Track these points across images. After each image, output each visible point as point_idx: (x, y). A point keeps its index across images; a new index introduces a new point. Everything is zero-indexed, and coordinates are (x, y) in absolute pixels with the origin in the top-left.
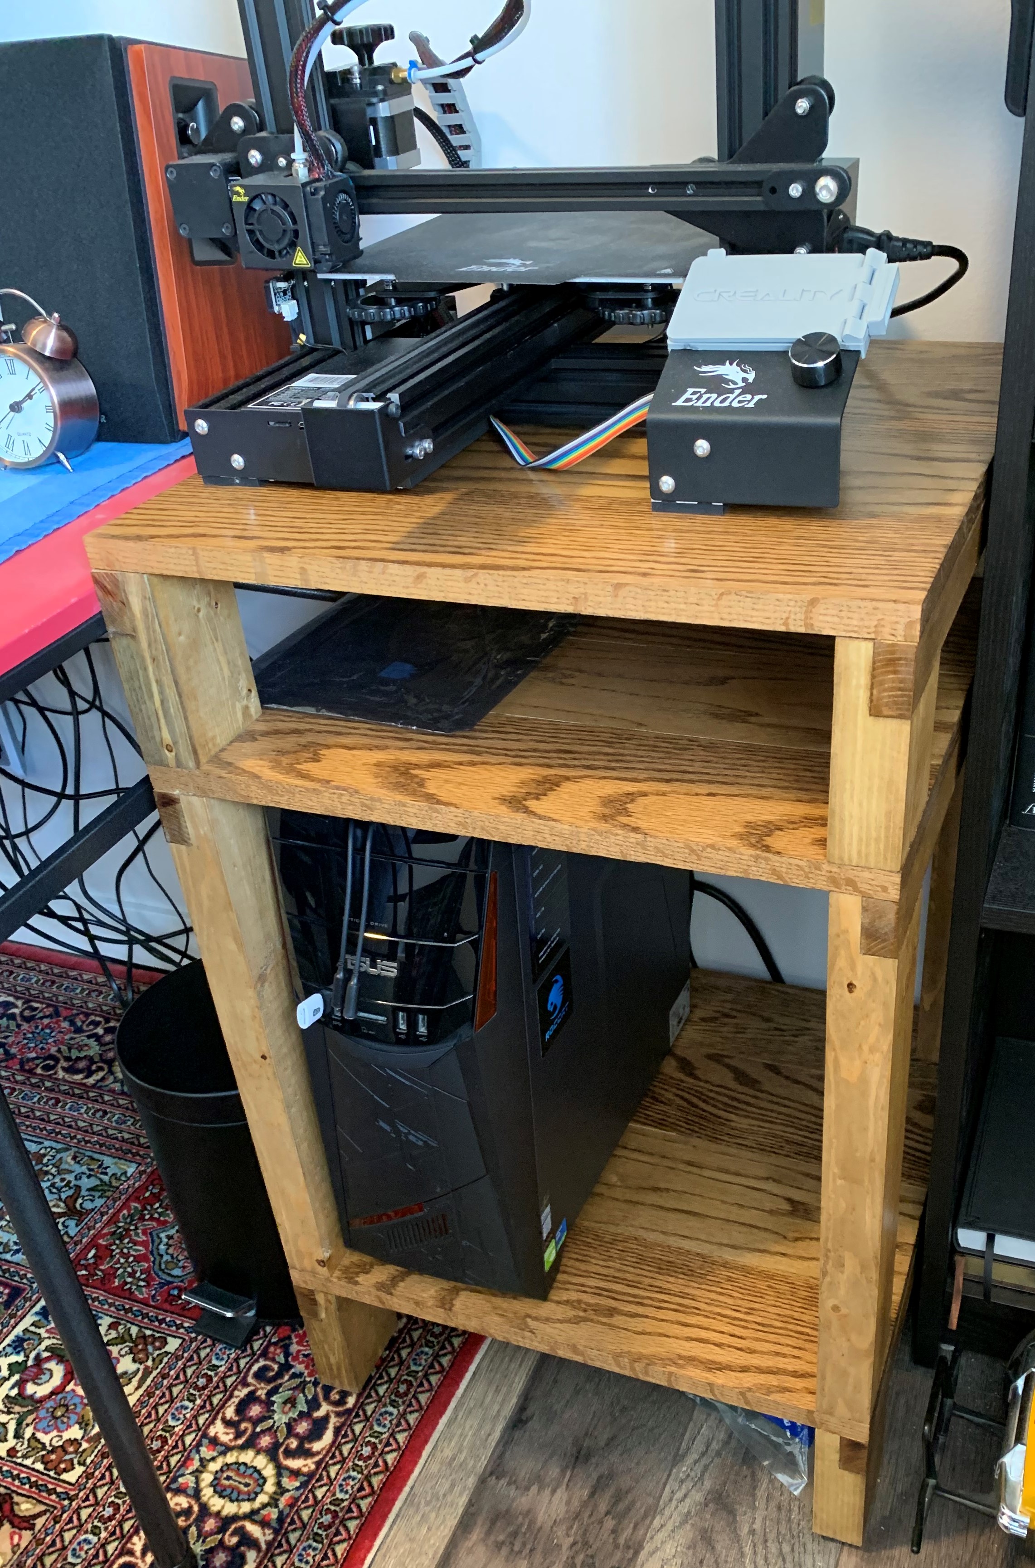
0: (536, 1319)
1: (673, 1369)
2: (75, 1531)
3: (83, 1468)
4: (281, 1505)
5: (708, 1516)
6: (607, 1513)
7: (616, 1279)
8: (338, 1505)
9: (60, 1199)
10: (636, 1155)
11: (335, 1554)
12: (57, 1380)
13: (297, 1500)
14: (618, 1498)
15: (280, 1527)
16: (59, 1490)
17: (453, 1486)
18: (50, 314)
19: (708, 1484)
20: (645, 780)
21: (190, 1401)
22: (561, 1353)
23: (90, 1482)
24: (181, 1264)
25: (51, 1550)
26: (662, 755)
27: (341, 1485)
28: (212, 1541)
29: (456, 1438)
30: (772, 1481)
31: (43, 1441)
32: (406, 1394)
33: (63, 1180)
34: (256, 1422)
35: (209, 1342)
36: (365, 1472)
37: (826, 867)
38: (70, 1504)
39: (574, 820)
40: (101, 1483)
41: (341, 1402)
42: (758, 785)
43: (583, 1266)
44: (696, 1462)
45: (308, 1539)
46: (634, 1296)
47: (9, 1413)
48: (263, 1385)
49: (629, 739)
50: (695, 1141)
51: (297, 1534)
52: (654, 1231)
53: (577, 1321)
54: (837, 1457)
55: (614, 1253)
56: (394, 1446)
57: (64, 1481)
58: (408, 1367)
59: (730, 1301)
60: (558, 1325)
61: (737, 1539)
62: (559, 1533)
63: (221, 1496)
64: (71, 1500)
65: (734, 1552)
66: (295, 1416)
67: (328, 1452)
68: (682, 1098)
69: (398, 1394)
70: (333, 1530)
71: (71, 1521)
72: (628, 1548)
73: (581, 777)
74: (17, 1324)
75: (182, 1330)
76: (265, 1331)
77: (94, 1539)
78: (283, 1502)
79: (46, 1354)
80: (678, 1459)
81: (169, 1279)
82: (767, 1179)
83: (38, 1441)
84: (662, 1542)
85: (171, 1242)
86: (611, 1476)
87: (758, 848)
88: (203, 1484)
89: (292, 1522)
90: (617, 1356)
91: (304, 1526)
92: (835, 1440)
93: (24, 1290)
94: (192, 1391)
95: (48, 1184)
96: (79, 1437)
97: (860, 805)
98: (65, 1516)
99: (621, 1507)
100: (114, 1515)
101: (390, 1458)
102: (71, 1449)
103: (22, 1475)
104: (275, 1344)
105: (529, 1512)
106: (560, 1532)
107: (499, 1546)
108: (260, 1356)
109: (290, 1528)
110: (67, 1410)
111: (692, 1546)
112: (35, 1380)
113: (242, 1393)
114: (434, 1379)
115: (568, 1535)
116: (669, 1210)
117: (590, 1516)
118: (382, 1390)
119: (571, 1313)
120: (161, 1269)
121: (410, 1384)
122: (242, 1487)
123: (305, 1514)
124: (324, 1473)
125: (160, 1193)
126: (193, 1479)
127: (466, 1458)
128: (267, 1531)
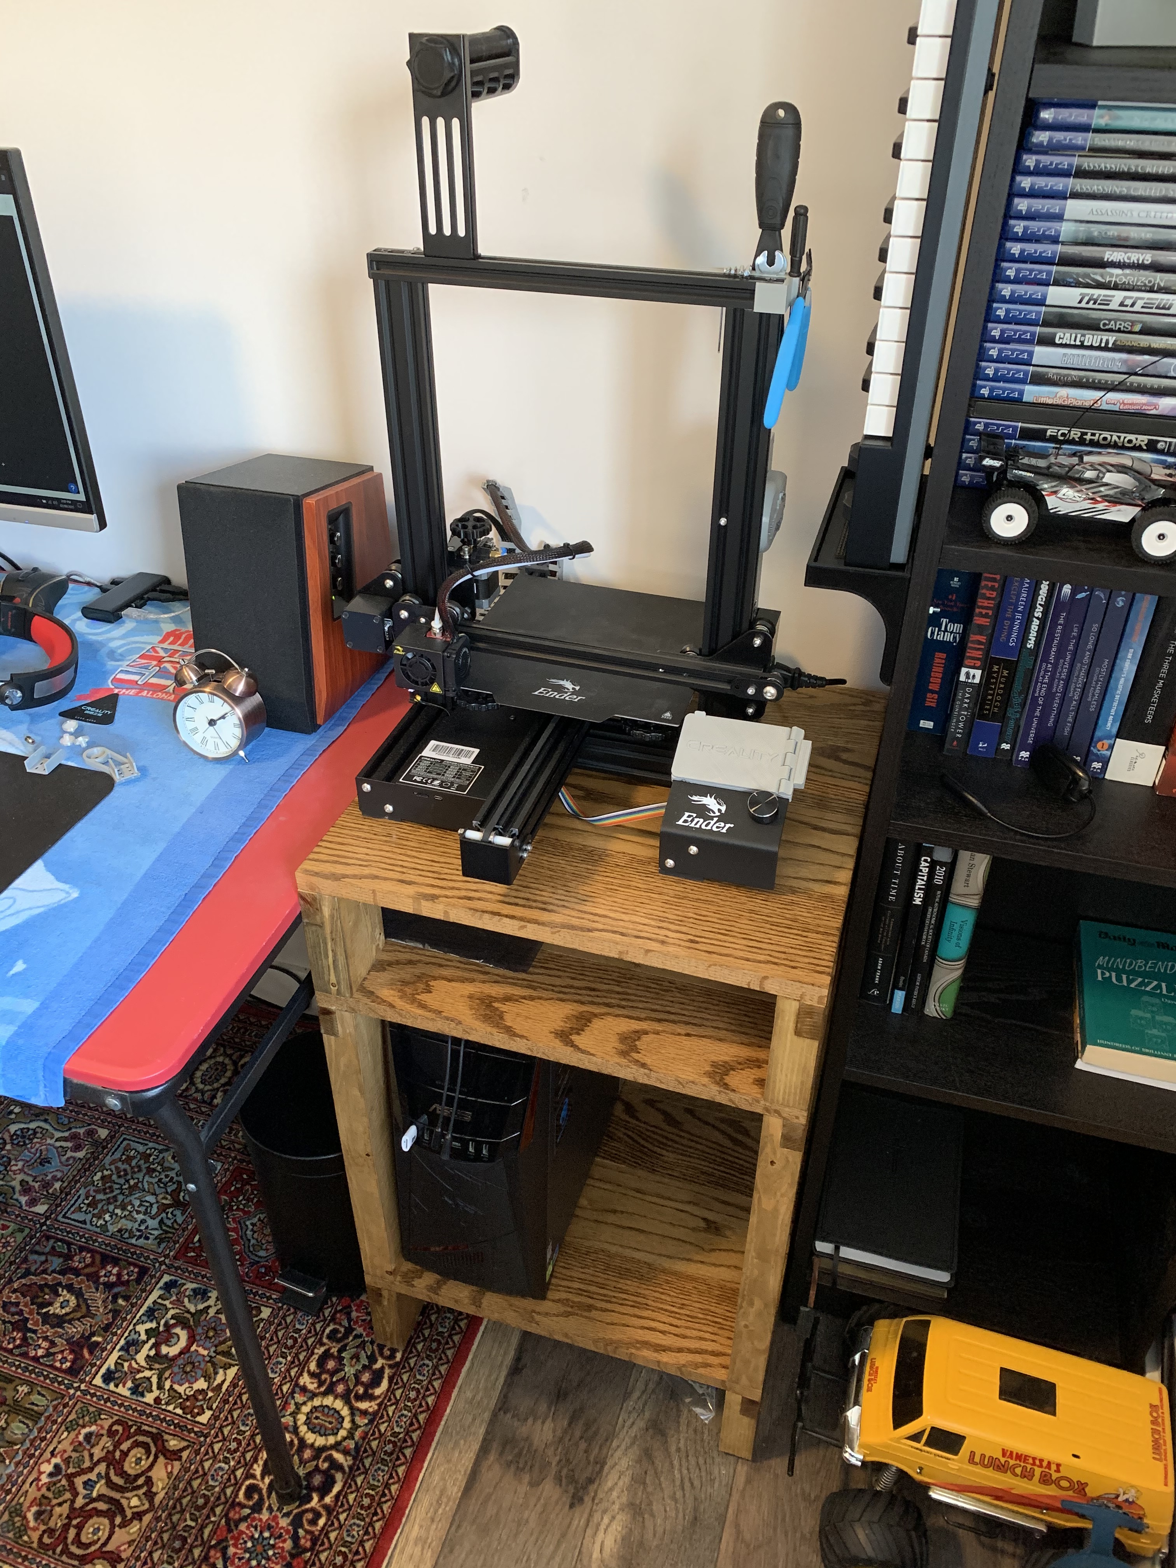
0: (539, 1313)
1: (633, 1351)
2: (211, 1461)
3: (211, 1412)
4: (357, 1438)
5: (649, 1439)
6: (581, 1438)
7: (591, 1283)
8: (397, 1437)
9: (167, 1193)
10: (598, 1184)
11: (397, 1474)
12: (183, 1343)
13: (366, 1433)
14: (587, 1426)
15: (357, 1454)
16: (196, 1429)
17: (474, 1419)
18: (242, 668)
19: (647, 1414)
20: (646, 1019)
21: (283, 1357)
22: (556, 1337)
23: (218, 1423)
24: (264, 1247)
25: (196, 1476)
26: (652, 995)
27: (397, 1422)
28: (311, 1466)
29: (474, 1382)
30: (690, 1411)
31: (179, 1391)
32: (437, 1350)
33: (167, 1176)
34: (333, 1373)
35: (292, 1310)
36: (413, 1411)
37: (762, 1102)
38: (205, 1441)
39: (604, 1055)
40: (225, 1423)
41: (392, 1356)
42: (716, 1028)
43: (568, 1273)
44: (639, 1398)
45: (378, 1463)
46: (605, 1295)
47: (151, 1369)
48: (334, 1344)
49: (630, 979)
50: (640, 1172)
51: (370, 1459)
52: (615, 1244)
53: (567, 1314)
54: (739, 1408)
55: (589, 1262)
56: (432, 1391)
57: (198, 1423)
58: (437, 1330)
59: (668, 1299)
60: (555, 1318)
61: (668, 1455)
62: (549, 1454)
63: (314, 1433)
64: (206, 1437)
65: (667, 1464)
66: (360, 1368)
67: (385, 1397)
68: (628, 1136)
69: (431, 1350)
70: (395, 1456)
71: (207, 1453)
72: (597, 1463)
73: (603, 1014)
74: (148, 1297)
75: (271, 1301)
76: (332, 1301)
77: (227, 1467)
78: (357, 1434)
79: (172, 1322)
80: (627, 1396)
81: (257, 1259)
82: (690, 1202)
83: (175, 1391)
84: (619, 1459)
85: (255, 1228)
86: (582, 1409)
87: (721, 1086)
88: (299, 1423)
89: (365, 1451)
90: (595, 1342)
91: (374, 1453)
92: (739, 1398)
93: (149, 1269)
94: (283, 1350)
95: (157, 1180)
96: (205, 1387)
97: (786, 1075)
98: (202, 1449)
99: (590, 1433)
100: (238, 1448)
101: (430, 1400)
102: (200, 1397)
103: (168, 1418)
104: (341, 1311)
105: (527, 1439)
106: (550, 1452)
107: (509, 1464)
108: (330, 1321)
109: (365, 1455)
110: (194, 1367)
111: (639, 1461)
112: (167, 1342)
113: (320, 1351)
114: (456, 1338)
115: (555, 1455)
116: (623, 1228)
117: (570, 1440)
118: (420, 1347)
119: (562, 1309)
120: (250, 1251)
121: (439, 1343)
122: (327, 1424)
123: (374, 1444)
124: (385, 1413)
125: (242, 1187)
126: (292, 1419)
127: (482, 1398)
128: (349, 1458)
